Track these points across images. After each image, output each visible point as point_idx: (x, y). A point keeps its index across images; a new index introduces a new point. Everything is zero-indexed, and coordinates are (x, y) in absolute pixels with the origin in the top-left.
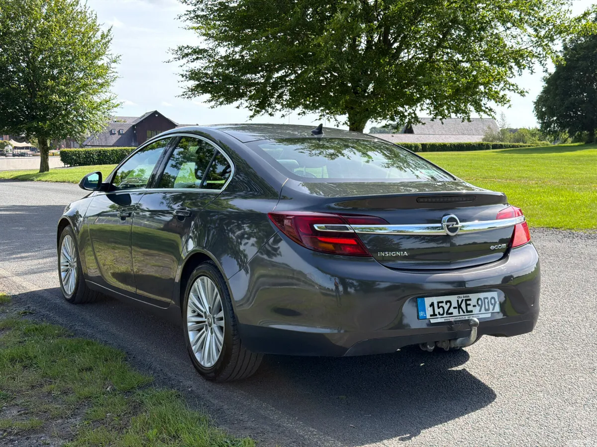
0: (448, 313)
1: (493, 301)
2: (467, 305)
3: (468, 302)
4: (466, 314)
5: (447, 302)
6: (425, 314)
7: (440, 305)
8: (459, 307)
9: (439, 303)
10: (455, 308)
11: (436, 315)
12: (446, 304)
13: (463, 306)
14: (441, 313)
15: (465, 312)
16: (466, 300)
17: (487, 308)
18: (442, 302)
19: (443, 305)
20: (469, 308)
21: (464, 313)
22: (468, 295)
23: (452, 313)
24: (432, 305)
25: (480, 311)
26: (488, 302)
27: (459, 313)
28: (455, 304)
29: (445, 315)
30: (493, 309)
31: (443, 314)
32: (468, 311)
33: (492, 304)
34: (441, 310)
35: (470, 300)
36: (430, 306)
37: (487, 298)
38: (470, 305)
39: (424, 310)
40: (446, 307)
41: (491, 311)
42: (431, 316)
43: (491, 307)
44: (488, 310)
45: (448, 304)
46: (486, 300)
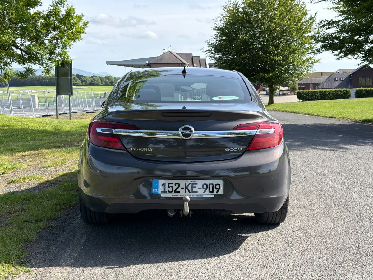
0: (175, 191)
1: (217, 187)
2: (193, 187)
3: (194, 186)
4: (191, 193)
5: (176, 184)
6: (158, 190)
7: (170, 185)
8: (186, 188)
9: (169, 184)
10: (182, 188)
11: (166, 192)
12: (175, 185)
13: (190, 187)
14: (171, 190)
15: (191, 192)
16: (193, 184)
17: (211, 190)
18: (172, 184)
19: (173, 185)
20: (195, 190)
21: (189, 192)
22: (195, 180)
23: (179, 192)
24: (164, 185)
25: (204, 192)
26: (213, 187)
27: (185, 192)
28: (182, 185)
29: (173, 192)
30: (217, 192)
31: (172, 191)
32: (193, 192)
33: (216, 189)
34: (170, 189)
35: (197, 184)
36: (163, 185)
37: (212, 184)
38: (196, 187)
39: (157, 188)
40: (175, 187)
41: (215, 193)
42: (162, 192)
43: (215, 191)
44: (213, 192)
45: (177, 185)
46: (211, 186)
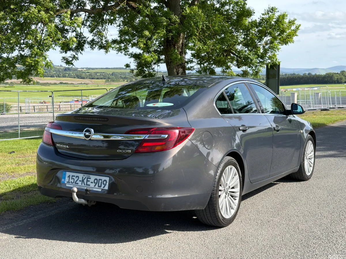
0: (76, 183)
1: (105, 183)
2: (87, 181)
4: (85, 186)
5: (77, 177)
6: (65, 181)
7: (73, 177)
8: (83, 181)
10: (80, 181)
11: (70, 183)
13: (85, 181)
14: (72, 182)
15: (85, 184)
16: (88, 178)
17: (100, 185)
20: (88, 183)
22: (89, 175)
23: (78, 184)
25: (95, 186)
27: (82, 184)
28: (81, 179)
29: (74, 184)
30: (104, 187)
32: (87, 185)
33: (104, 184)
35: (90, 178)
36: (68, 177)
38: (89, 181)
39: (65, 178)
40: (76, 179)
41: (102, 188)
42: (67, 182)
46: (100, 181)
